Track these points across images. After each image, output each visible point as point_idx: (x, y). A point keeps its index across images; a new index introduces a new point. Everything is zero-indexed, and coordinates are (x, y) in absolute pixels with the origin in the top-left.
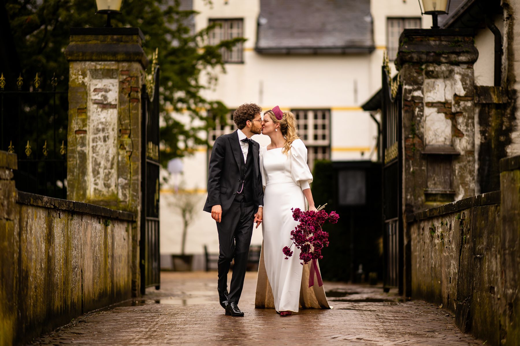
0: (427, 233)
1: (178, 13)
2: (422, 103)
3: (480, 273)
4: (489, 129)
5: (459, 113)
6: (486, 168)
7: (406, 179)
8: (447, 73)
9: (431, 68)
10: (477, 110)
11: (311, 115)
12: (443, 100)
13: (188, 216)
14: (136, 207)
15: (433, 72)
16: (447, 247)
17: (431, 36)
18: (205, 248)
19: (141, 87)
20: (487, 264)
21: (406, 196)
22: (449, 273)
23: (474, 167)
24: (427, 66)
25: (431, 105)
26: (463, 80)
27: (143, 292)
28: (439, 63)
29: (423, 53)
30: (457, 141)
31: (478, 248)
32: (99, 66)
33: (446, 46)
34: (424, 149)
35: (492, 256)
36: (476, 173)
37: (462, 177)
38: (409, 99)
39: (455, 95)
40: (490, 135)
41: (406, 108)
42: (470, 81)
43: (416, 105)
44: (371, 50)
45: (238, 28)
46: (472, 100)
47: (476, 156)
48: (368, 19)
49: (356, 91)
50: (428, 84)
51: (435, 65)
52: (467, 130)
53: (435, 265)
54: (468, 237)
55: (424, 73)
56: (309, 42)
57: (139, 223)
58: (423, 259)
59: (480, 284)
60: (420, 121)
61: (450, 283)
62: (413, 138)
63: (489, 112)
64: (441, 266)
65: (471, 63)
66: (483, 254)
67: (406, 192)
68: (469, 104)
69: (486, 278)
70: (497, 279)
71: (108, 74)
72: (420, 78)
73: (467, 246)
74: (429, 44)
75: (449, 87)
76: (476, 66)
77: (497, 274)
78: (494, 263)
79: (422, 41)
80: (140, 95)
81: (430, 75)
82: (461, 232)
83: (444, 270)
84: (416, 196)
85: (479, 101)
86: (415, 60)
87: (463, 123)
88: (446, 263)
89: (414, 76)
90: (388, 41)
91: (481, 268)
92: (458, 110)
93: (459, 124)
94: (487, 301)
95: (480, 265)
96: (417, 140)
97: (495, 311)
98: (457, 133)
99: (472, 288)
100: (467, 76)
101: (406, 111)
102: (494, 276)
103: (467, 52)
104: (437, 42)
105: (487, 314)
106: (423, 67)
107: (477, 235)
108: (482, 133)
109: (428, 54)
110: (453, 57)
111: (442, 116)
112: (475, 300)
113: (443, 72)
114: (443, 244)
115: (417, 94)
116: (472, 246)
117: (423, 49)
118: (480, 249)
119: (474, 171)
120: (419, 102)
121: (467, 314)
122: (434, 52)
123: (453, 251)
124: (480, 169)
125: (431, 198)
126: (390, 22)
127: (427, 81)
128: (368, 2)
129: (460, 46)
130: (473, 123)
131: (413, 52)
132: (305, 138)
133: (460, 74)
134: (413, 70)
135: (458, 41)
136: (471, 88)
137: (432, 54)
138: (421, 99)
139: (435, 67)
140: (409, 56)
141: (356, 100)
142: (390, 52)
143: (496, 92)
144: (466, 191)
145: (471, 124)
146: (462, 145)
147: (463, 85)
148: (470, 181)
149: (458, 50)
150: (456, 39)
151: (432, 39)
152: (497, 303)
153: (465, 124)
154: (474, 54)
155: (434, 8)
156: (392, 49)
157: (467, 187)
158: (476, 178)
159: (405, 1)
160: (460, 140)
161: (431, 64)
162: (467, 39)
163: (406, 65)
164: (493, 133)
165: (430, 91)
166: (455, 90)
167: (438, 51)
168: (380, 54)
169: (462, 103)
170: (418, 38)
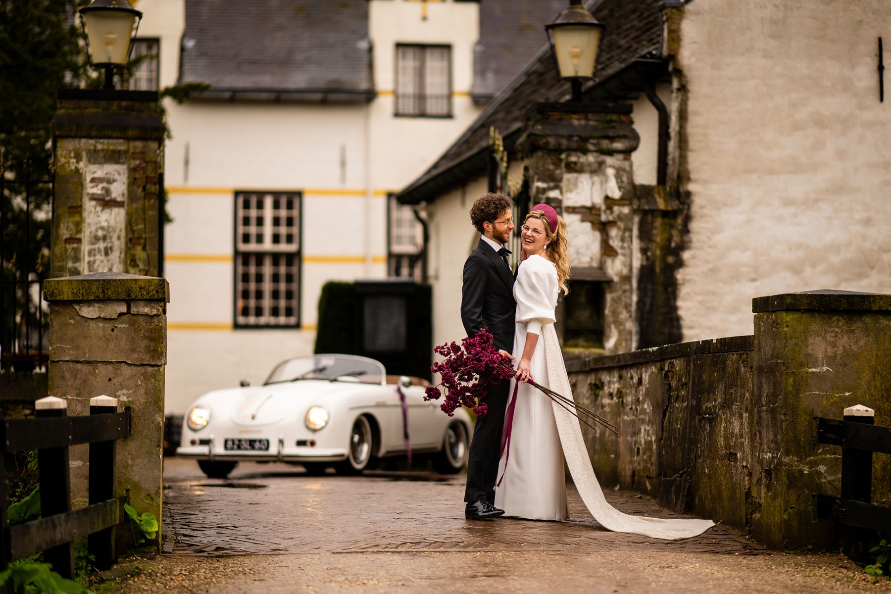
0: (584, 390)
2: (560, 207)
3: (710, 437)
4: (653, 246)
5: (612, 223)
6: (648, 301)
8: (595, 166)
9: (573, 159)
10: (636, 219)
11: (268, 202)
12: (589, 204)
15: (575, 163)
16: (631, 408)
17: (574, 113)
20: (723, 425)
22: (636, 443)
23: (631, 299)
24: (568, 155)
25: (573, 210)
26: (618, 177)
28: (585, 152)
29: (562, 136)
30: (609, 262)
31: (707, 406)
32: (101, 145)
33: (594, 128)
35: (732, 415)
36: (634, 307)
37: (615, 313)
39: (607, 198)
40: (654, 254)
42: (628, 178)
44: (370, 96)
46: (630, 204)
47: (634, 284)
48: (363, 45)
49: (343, 163)
50: (569, 180)
51: (580, 154)
52: (622, 248)
53: (602, 434)
54: (683, 393)
55: (563, 165)
56: (267, 80)
61: (638, 455)
63: (653, 222)
64: (616, 434)
65: (627, 153)
66: (716, 414)
68: (626, 210)
69: (721, 442)
70: (742, 443)
71: (113, 157)
72: (558, 172)
73: (680, 405)
74: (571, 125)
75: (597, 186)
76: (635, 156)
77: (741, 436)
78: (736, 423)
79: (561, 119)
80: (158, 188)
81: (572, 168)
82: (665, 388)
83: (624, 439)
85: (639, 206)
86: (551, 146)
87: (616, 236)
88: (630, 429)
89: (549, 170)
90: (396, 82)
91: (712, 433)
92: (611, 218)
93: (611, 238)
94: (722, 471)
95: (710, 427)
97: (738, 482)
98: (608, 250)
99: (695, 457)
100: (624, 170)
102: (737, 439)
103: (625, 137)
104: (583, 122)
106: (563, 156)
107: (702, 391)
108: (644, 251)
109: (570, 137)
110: (605, 144)
111: (587, 226)
112: (699, 471)
113: (590, 165)
114: (623, 404)
115: (553, 194)
116: (694, 405)
117: (563, 131)
118: (710, 408)
119: (631, 305)
121: (684, 491)
122: (579, 136)
123: (643, 413)
124: (640, 302)
125: (570, 343)
126: (401, 50)
127: (567, 177)
128: (365, 16)
129: (614, 127)
130: (631, 237)
131: (549, 135)
132: (260, 239)
133: (613, 167)
134: (549, 161)
135: (611, 121)
136: (629, 188)
137: (576, 138)
138: (559, 201)
139: (579, 157)
140: (544, 140)
141: (343, 178)
142: (401, 101)
143: (662, 194)
144: (620, 332)
145: (629, 239)
146: (615, 268)
147: (617, 183)
148: (626, 319)
149: (611, 133)
150: (609, 117)
151: (576, 116)
152: (741, 473)
153: (619, 238)
154: (634, 140)
155: (576, 72)
156: (404, 96)
157: (621, 327)
158: (634, 314)
159: (424, 18)
160: (613, 261)
161: (573, 153)
162: (623, 118)
163: (539, 154)
164: (658, 252)
165: (571, 191)
166: (606, 190)
167: (583, 135)
168: (384, 104)
169: (616, 209)
170: (556, 115)
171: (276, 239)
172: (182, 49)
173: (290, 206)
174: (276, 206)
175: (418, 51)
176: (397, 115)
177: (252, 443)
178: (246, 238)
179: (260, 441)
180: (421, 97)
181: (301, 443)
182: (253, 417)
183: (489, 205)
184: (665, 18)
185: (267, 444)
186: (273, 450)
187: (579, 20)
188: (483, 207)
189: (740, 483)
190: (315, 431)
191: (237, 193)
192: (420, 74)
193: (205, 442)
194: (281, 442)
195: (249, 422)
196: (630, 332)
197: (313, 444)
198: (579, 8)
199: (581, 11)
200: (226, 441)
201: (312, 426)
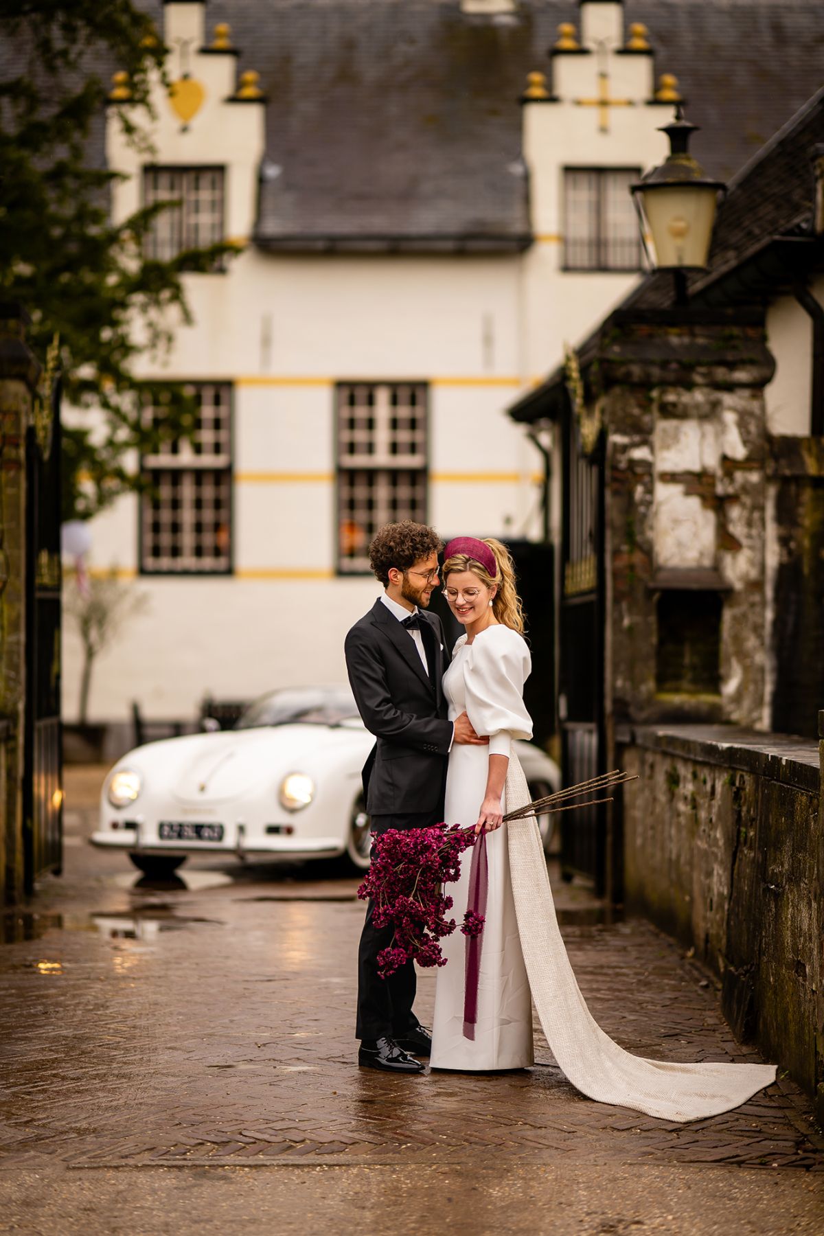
0: (660, 778)
1: (77, 176)
2: (651, 475)
3: (776, 924)
4: (798, 533)
5: (733, 498)
6: (791, 620)
7: (614, 642)
8: (706, 409)
9: (671, 397)
10: (772, 491)
11: (383, 396)
12: (696, 467)
13: (94, 634)
14: (15, 704)
15: (674, 405)
16: (704, 831)
17: (673, 324)
18: (135, 709)
19: (23, 431)
20: (790, 910)
21: (614, 680)
22: (710, 889)
23: (763, 616)
24: (663, 392)
25: (671, 478)
26: (742, 425)
27: (29, 891)
28: (689, 386)
29: (652, 363)
30: (728, 559)
31: (773, 870)
33: (704, 349)
34: (653, 577)
35: (801, 898)
36: (768, 629)
37: (738, 640)
38: (623, 465)
39: (725, 459)
40: (800, 545)
41: (616, 485)
42: (758, 427)
43: (638, 478)
44: (523, 243)
45: (213, 187)
46: (762, 467)
47: (769, 592)
48: (517, 169)
49: (488, 340)
50: (664, 431)
51: (681, 390)
52: (749, 536)
53: (679, 856)
54: (752, 834)
55: (655, 407)
56: (380, 222)
57: (21, 739)
58: (650, 833)
59: (776, 947)
60: (645, 516)
61: (711, 909)
62: (631, 552)
63: (798, 495)
64: (690, 863)
65: (758, 387)
66: (783, 888)
67: (615, 672)
68: (754, 477)
69: (788, 940)
70: (811, 950)
72: (646, 419)
73: (748, 854)
74: (667, 345)
75: (710, 439)
76: (772, 393)
77: (810, 939)
78: (805, 914)
79: (651, 336)
80: (22, 452)
81: (669, 411)
82: (736, 817)
83: (698, 877)
84: (635, 681)
85: (776, 470)
86: (636, 379)
87: (740, 519)
88: (704, 865)
89: (632, 416)
90: (564, 221)
91: (777, 916)
92: (731, 490)
93: (731, 521)
94: (789, 987)
95: (776, 907)
96: (638, 558)
97: (807, 1014)
98: (726, 541)
99: (759, 950)
100: (751, 414)
101: (616, 493)
102: (805, 941)
103: (752, 362)
104: (686, 340)
105: (790, 1016)
106: (655, 394)
107: (769, 843)
108: (784, 541)
109: (664, 365)
110: (721, 373)
111: (694, 502)
112: (764, 976)
113: (697, 406)
114: (695, 820)
115: (640, 453)
116: (760, 860)
117: (654, 355)
118: (776, 873)
119: (763, 626)
120: (644, 473)
121: (747, 1002)
122: (680, 362)
123: (716, 845)
124: (777, 623)
125: (668, 685)
126: (571, 176)
127: (663, 426)
128: (517, 128)
129: (734, 347)
130: (763, 521)
131: (631, 362)
132: (370, 448)
133: (733, 409)
134: (632, 401)
135: (731, 337)
136: (759, 441)
137: (674, 366)
138: (648, 465)
139: (679, 395)
140: (623, 370)
141: (488, 360)
142: (571, 249)
143: (814, 450)
144: (746, 670)
145: (758, 523)
146: (737, 569)
147: (741, 434)
148: (755, 648)
149: (730, 357)
150: (727, 331)
151: (674, 330)
152: (810, 1000)
153: (743, 522)
154: (766, 368)
155: (680, 258)
156: (576, 243)
157: (748, 661)
158: (768, 640)
159: (604, 130)
160: (734, 558)
161: (670, 389)
162: (751, 332)
163: (617, 390)
164: (806, 543)
165: (667, 447)
166: (722, 446)
167: (686, 359)
168: (546, 254)
169: (739, 476)
170: (643, 330)
171: (394, 448)
172: (261, 181)
173: (413, 401)
174: (394, 401)
175: (594, 177)
176: (566, 269)
177: (198, 829)
178: (352, 448)
179: (211, 827)
180: (599, 243)
181: (273, 830)
182: (202, 789)
183: (403, 542)
184: (818, 172)
185: (219, 832)
186: (230, 841)
187: (682, 177)
188: (392, 544)
189: (809, 1016)
190: (293, 811)
191: (340, 385)
192: (599, 209)
193: (131, 826)
194: (241, 829)
195: (198, 797)
196: (762, 670)
197: (289, 831)
198: (683, 158)
199: (685, 162)
200: (161, 826)
201: (289, 804)
